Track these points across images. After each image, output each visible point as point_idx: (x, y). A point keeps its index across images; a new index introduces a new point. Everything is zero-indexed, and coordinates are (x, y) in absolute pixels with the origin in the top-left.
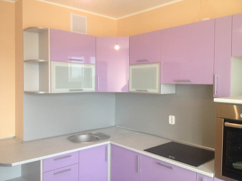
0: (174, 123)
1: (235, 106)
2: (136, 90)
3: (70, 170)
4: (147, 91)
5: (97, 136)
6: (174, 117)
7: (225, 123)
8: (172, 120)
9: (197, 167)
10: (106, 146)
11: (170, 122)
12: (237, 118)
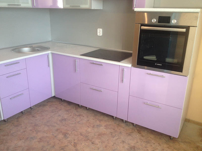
0: (101, 35)
1: (146, 14)
2: (70, 6)
3: (20, 74)
4: (79, 6)
5: (38, 48)
6: (101, 30)
7: (141, 27)
8: (100, 32)
9: (120, 62)
10: (48, 55)
11: (98, 34)
12: (146, 23)
